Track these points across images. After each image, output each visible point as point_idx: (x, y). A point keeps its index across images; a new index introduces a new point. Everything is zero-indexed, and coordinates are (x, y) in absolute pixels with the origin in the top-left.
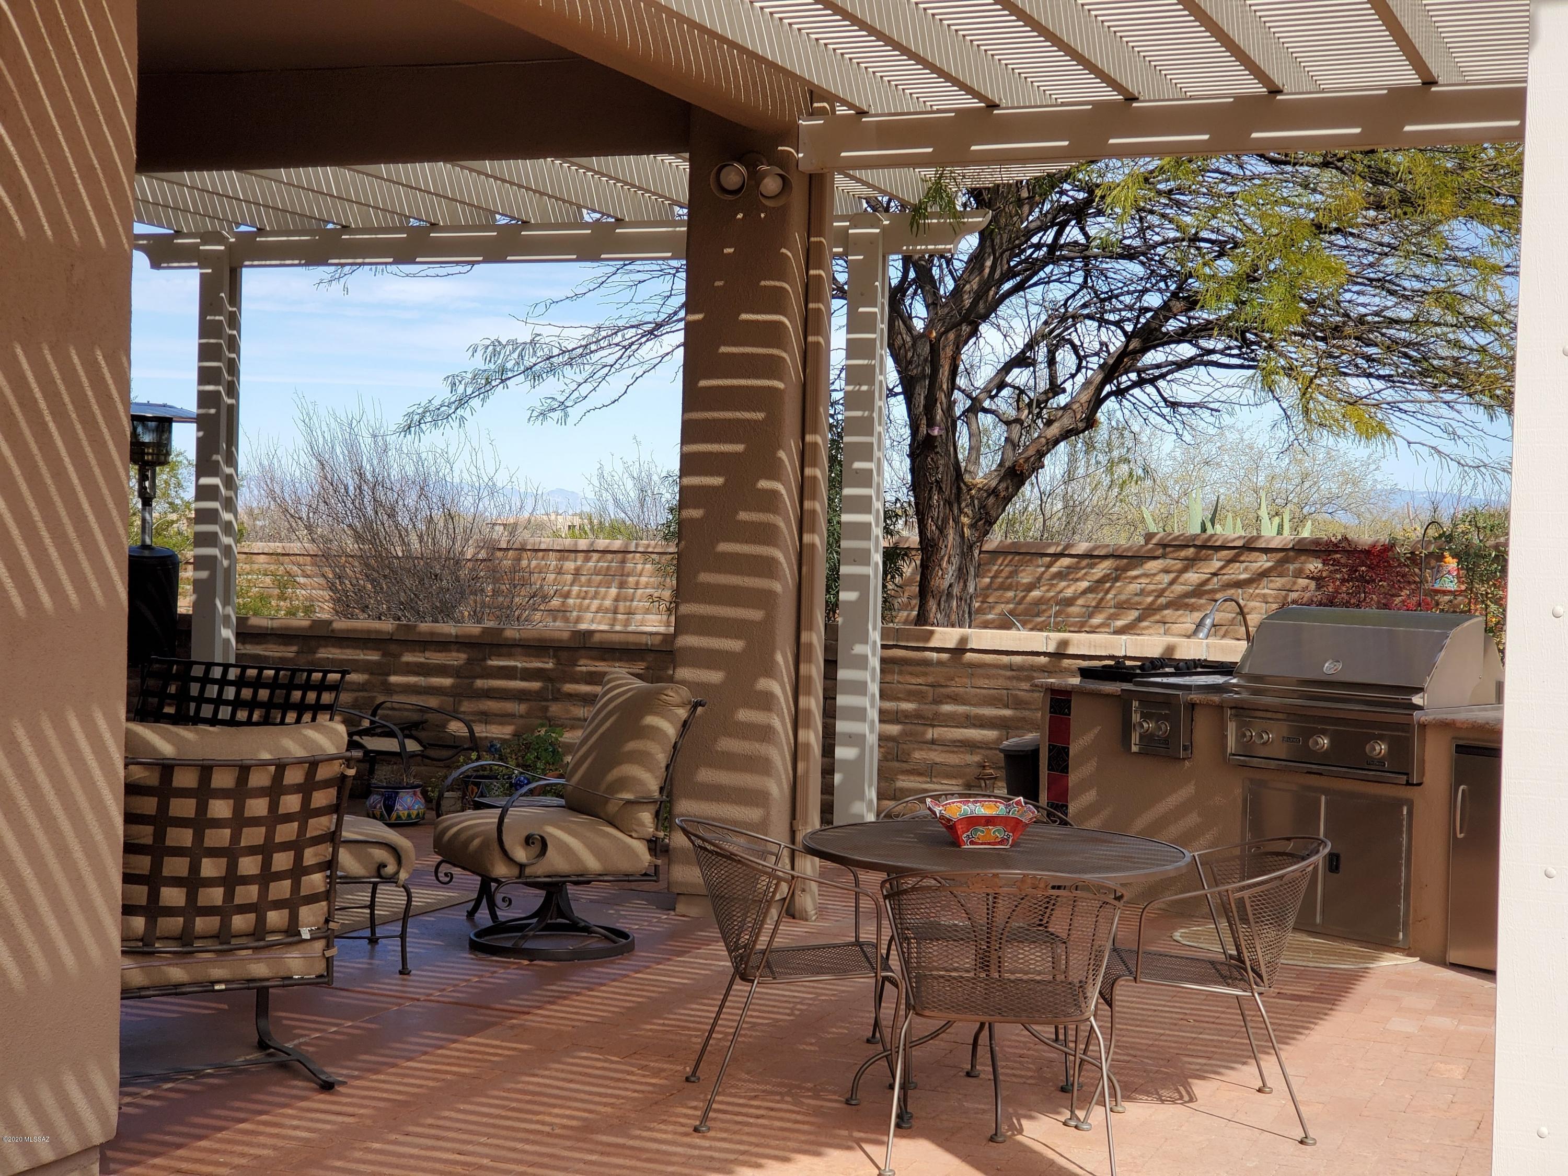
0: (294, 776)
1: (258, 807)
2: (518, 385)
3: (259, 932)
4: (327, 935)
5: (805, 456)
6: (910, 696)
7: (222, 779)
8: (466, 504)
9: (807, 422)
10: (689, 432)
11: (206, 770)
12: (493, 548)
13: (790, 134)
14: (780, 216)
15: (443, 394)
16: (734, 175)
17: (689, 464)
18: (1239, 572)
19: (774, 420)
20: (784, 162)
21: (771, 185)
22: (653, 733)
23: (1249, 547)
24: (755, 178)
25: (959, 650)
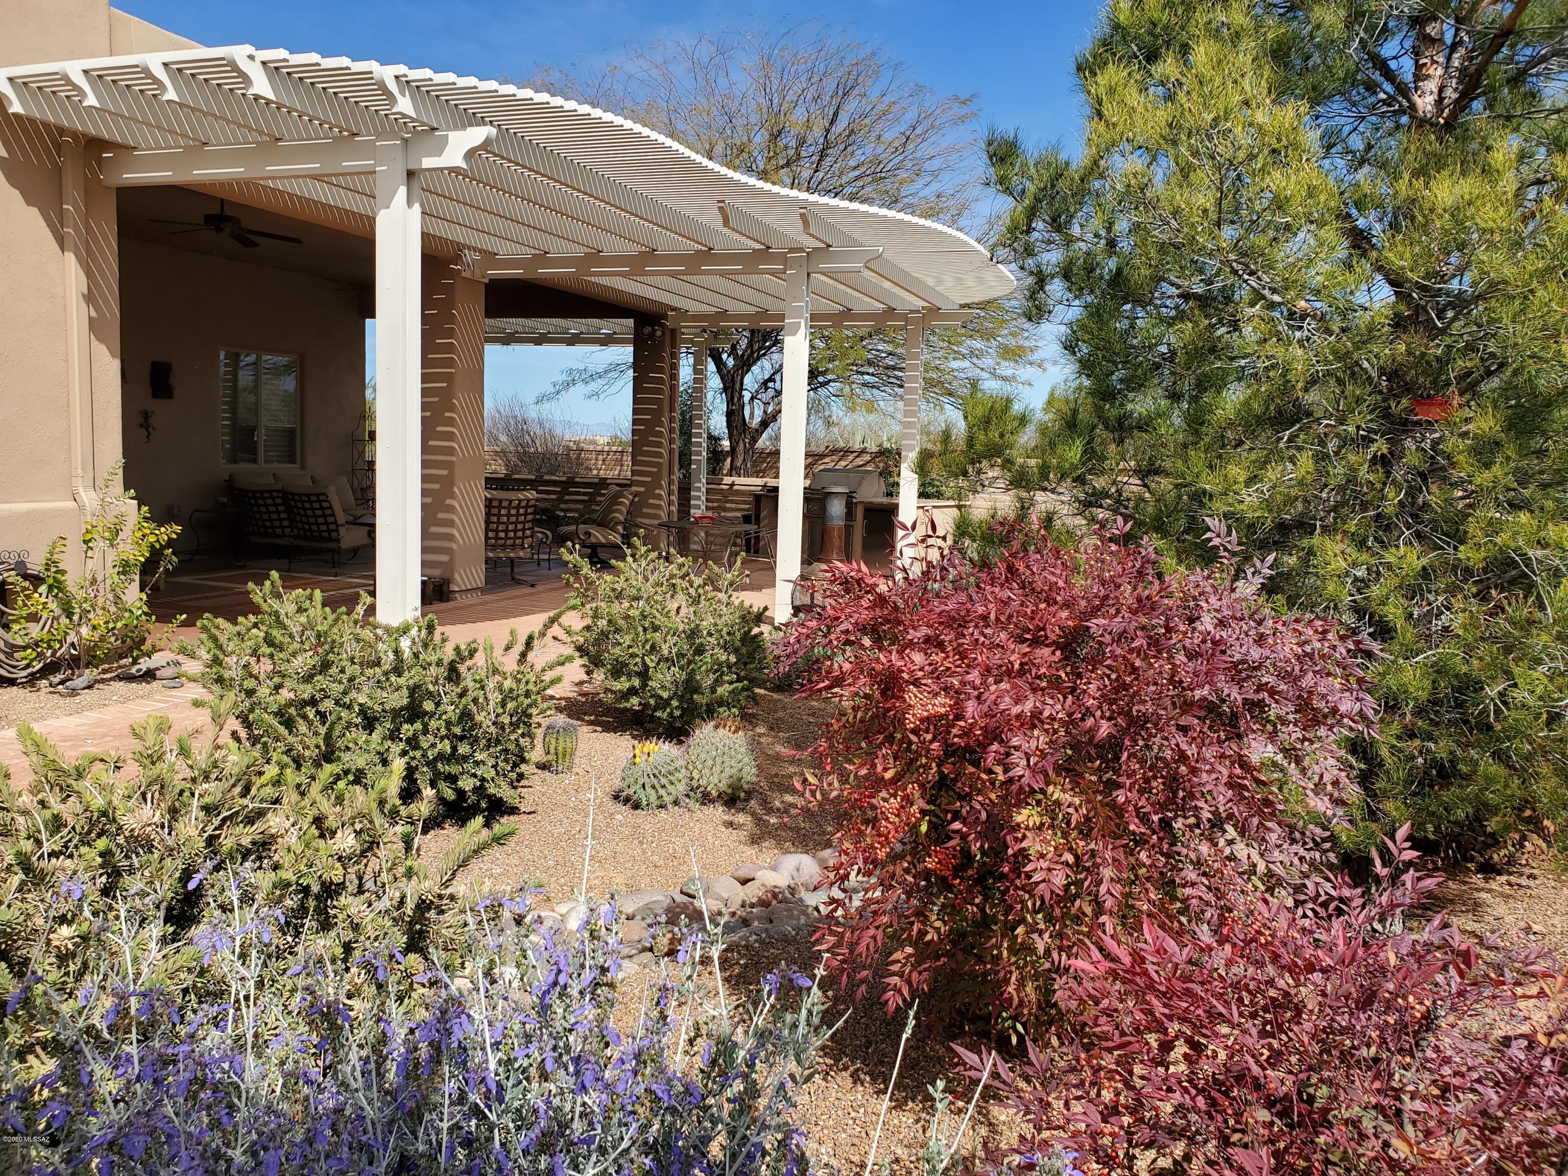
0: (523, 504)
1: (513, 512)
2: (580, 386)
3: (514, 545)
4: (531, 546)
5: (672, 420)
6: (717, 501)
7: (505, 504)
8: (558, 431)
9: (672, 410)
10: (635, 411)
11: (501, 501)
12: (569, 449)
13: (665, 316)
14: (662, 343)
15: (551, 389)
16: (648, 330)
17: (635, 422)
18: (859, 461)
19: (660, 408)
20: (663, 326)
21: (659, 333)
22: (621, 503)
23: (863, 452)
24: (654, 331)
25: (732, 485)
